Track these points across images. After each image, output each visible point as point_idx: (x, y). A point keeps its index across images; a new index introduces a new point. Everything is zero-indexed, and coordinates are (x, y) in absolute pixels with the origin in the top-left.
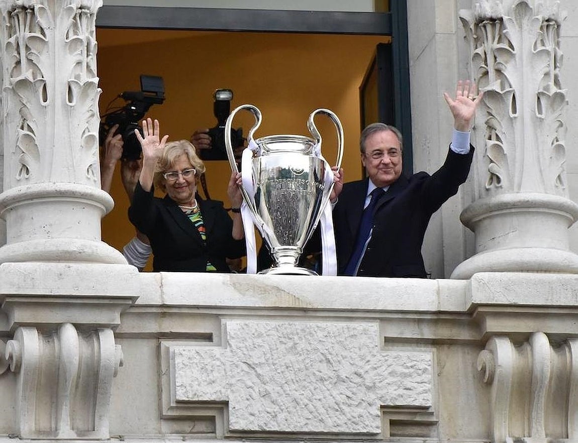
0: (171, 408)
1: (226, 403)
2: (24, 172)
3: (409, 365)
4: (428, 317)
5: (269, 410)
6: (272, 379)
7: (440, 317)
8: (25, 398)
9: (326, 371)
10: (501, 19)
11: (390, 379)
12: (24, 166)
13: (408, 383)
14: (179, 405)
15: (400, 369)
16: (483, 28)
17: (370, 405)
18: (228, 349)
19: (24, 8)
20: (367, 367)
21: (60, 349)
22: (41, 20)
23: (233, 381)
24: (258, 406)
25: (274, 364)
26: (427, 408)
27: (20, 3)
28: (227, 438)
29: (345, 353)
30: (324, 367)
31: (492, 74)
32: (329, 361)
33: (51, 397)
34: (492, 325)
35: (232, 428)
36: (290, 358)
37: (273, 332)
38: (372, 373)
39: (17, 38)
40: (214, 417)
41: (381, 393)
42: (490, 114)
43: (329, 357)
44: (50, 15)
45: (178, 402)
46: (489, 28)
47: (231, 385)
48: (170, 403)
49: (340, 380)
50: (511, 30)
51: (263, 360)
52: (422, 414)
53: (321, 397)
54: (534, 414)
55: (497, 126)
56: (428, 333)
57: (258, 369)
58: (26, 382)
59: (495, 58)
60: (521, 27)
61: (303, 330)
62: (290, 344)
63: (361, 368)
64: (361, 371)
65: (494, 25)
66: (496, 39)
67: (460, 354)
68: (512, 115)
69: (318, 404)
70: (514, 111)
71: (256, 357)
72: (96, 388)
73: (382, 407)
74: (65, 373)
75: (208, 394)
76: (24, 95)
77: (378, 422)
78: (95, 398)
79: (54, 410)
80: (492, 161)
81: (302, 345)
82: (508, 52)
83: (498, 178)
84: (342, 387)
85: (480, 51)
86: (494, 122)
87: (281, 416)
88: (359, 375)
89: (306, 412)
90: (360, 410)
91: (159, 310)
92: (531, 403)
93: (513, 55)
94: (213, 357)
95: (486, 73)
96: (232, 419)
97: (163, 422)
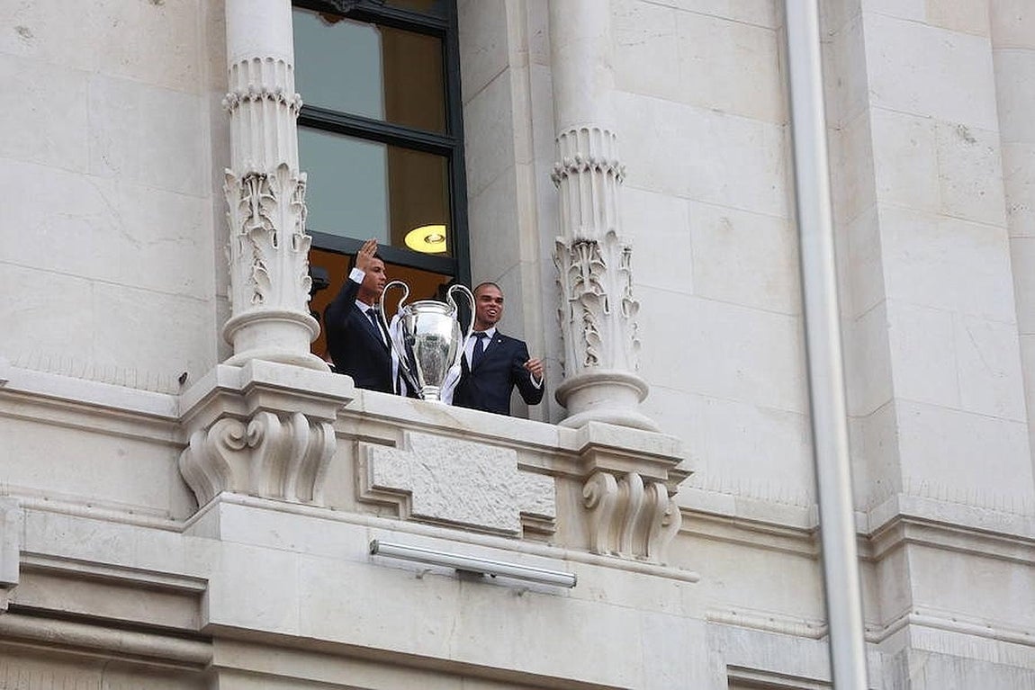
0: (368, 492)
1: (410, 494)
2: (258, 297)
3: (540, 484)
4: (550, 452)
5: (441, 502)
6: (443, 481)
7: (559, 454)
8: (264, 466)
9: (482, 480)
10: (595, 243)
11: (527, 493)
12: (257, 293)
13: (539, 497)
14: (375, 490)
15: (534, 487)
16: (579, 250)
17: (513, 510)
18: (411, 453)
19: (257, 176)
20: (510, 481)
21: (295, 432)
22: (272, 185)
23: (415, 477)
24: (434, 498)
25: (444, 469)
26: (551, 519)
27: (255, 171)
28: (408, 520)
29: (495, 469)
30: (480, 476)
31: (587, 283)
32: (483, 473)
33: (281, 470)
34: (600, 462)
35: (415, 512)
36: (455, 467)
37: (443, 445)
38: (514, 486)
39: (251, 199)
40: (397, 504)
41: (521, 502)
42: (586, 311)
43: (483, 469)
44: (278, 183)
45: (375, 487)
46: (584, 249)
47: (414, 480)
48: (367, 487)
49: (491, 488)
50: (603, 251)
51: (436, 465)
52: (547, 524)
53: (478, 498)
54: (625, 535)
55: (592, 320)
56: (547, 465)
57: (432, 470)
58: (266, 454)
59: (590, 270)
60: (609, 250)
61: (465, 447)
62: (455, 456)
63: (507, 481)
64: (506, 484)
65: (588, 248)
66: (591, 257)
67: (567, 486)
68: (606, 313)
69: (475, 503)
70: (607, 310)
71: (431, 462)
72: (317, 466)
73: (521, 513)
74: (297, 450)
75: (397, 484)
76: (258, 240)
77: (519, 524)
78: (315, 475)
79: (282, 482)
80: (589, 345)
81: (464, 458)
82: (601, 266)
83: (594, 357)
84: (493, 494)
85: (577, 265)
86: (589, 317)
87: (450, 509)
88: (505, 487)
89: (467, 508)
90: (505, 513)
91: (359, 417)
92: (623, 527)
93: (605, 270)
94: (400, 456)
95: (582, 282)
96: (414, 505)
97: (358, 504)
